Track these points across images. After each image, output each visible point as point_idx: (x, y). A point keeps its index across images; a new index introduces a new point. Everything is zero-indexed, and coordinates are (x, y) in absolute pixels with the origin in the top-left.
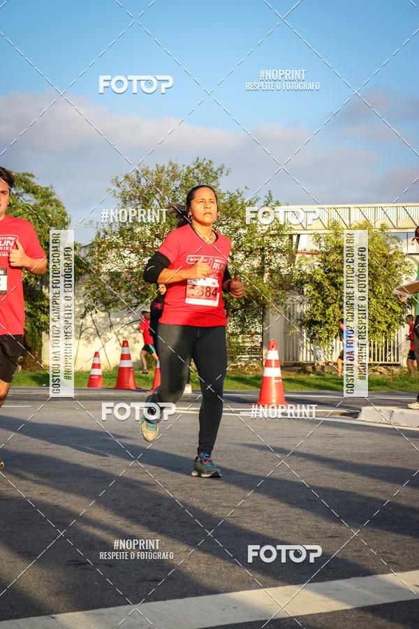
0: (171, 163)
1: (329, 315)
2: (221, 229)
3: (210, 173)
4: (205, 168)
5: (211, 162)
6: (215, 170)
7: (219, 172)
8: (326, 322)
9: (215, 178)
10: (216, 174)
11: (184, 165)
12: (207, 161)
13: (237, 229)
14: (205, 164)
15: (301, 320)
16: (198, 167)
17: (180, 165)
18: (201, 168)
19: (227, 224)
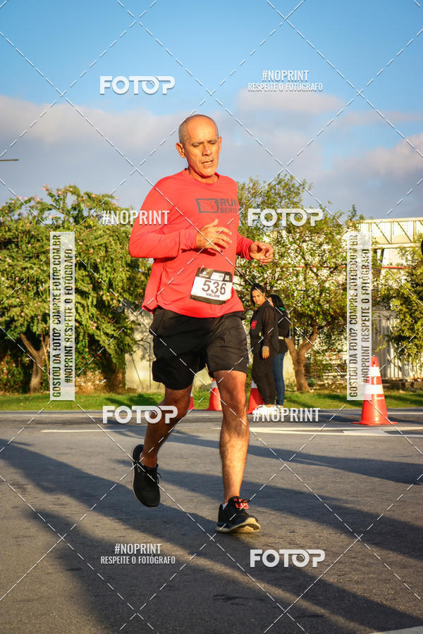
0: (251, 180)
1: (418, 330)
2: (304, 245)
3: (292, 189)
4: (286, 184)
5: (292, 177)
6: (297, 185)
7: (301, 188)
8: (415, 337)
9: (297, 194)
10: (298, 189)
11: (265, 182)
12: (288, 177)
13: (321, 245)
14: (286, 180)
15: (388, 336)
16: (280, 183)
17: (261, 182)
18: (283, 184)
19: (311, 240)
